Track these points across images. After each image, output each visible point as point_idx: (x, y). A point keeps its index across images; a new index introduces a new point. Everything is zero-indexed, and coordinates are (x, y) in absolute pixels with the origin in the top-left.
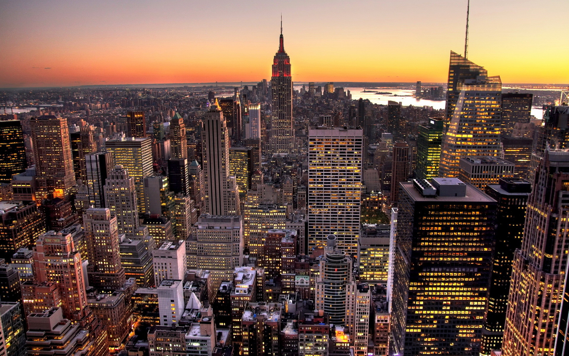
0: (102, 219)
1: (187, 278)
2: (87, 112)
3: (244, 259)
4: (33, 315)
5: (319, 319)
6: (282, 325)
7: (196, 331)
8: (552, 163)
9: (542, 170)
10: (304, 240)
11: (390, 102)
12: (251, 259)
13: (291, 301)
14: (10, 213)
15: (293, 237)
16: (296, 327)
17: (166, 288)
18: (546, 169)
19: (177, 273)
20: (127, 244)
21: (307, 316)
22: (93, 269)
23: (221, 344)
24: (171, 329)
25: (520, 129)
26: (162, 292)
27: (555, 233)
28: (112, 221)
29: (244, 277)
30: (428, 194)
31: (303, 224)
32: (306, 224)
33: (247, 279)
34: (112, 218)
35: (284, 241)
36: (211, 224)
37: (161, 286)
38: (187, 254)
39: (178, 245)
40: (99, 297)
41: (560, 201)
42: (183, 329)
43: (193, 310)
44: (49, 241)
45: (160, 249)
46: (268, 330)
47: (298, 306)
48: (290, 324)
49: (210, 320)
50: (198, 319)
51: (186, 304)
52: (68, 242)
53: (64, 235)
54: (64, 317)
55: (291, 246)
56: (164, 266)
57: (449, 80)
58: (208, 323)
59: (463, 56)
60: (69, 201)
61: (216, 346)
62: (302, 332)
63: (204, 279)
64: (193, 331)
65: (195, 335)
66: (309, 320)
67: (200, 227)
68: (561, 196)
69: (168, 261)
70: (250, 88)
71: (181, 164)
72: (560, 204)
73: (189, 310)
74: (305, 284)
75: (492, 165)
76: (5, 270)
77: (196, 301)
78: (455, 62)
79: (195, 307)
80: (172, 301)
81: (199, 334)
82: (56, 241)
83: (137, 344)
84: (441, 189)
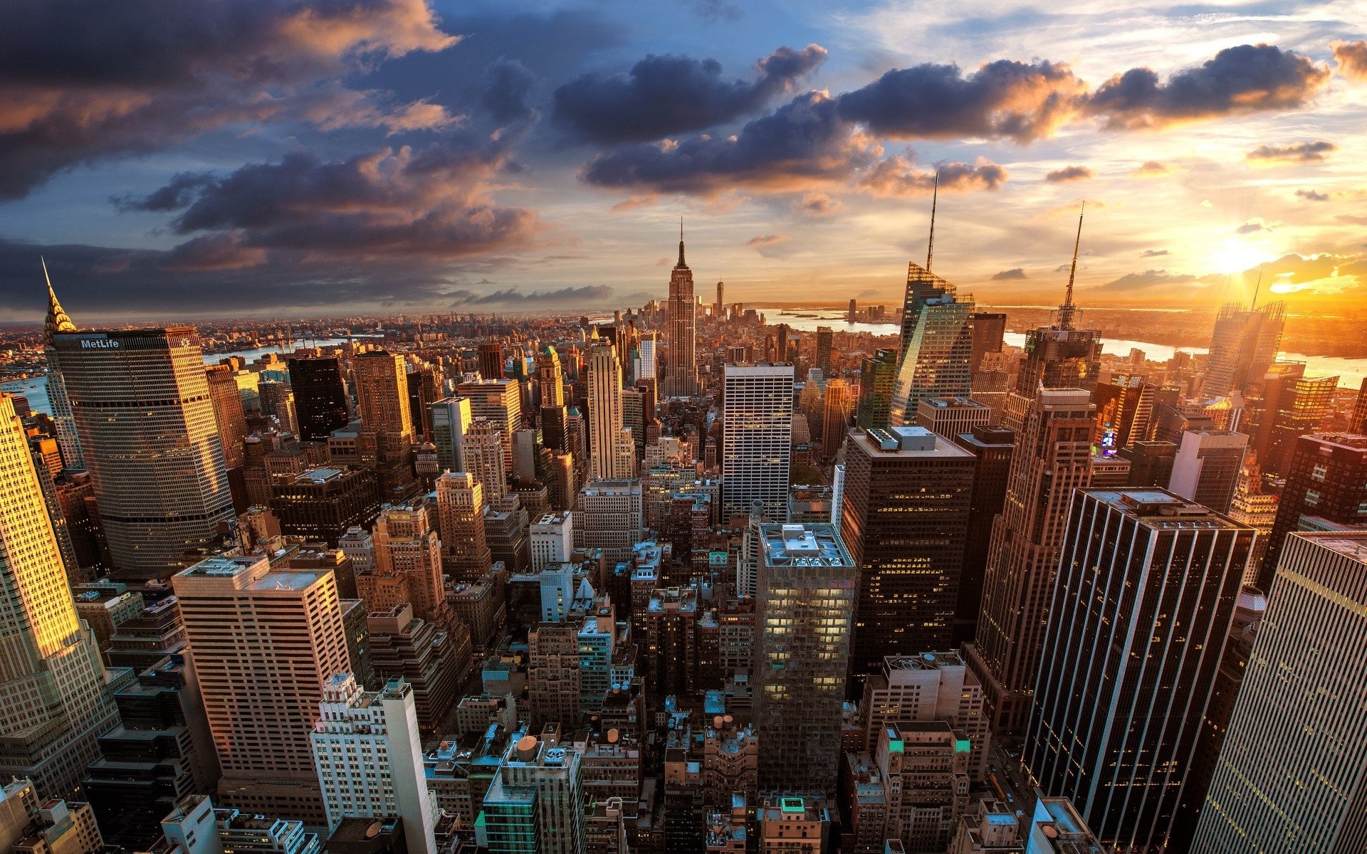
0: (463, 487)
1: (574, 559)
2: (418, 345)
3: (644, 532)
4: (374, 615)
5: (745, 607)
6: (699, 615)
7: (591, 627)
8: (1047, 407)
9: (1034, 416)
10: (718, 508)
11: (819, 328)
12: (652, 532)
13: (706, 585)
14: (332, 482)
15: (706, 503)
16: (715, 617)
17: (551, 573)
18: (1038, 414)
19: (562, 554)
20: (493, 518)
21: (729, 603)
22: (448, 551)
23: (623, 643)
24: (558, 625)
25: (991, 360)
26: (546, 579)
27: (1048, 493)
28: (475, 490)
29: (648, 556)
30: (888, 448)
31: (717, 487)
32: (721, 486)
33: (651, 558)
34: (474, 486)
35: (695, 509)
36: (604, 490)
37: (545, 571)
38: (574, 528)
39: (563, 519)
40: (458, 588)
41: (1056, 454)
42: (573, 625)
43: (585, 599)
44: (395, 517)
45: (541, 523)
46: (682, 623)
47: (716, 591)
48: (707, 614)
49: (609, 612)
50: (592, 611)
51: (575, 593)
52: (421, 518)
53: (415, 510)
54: (415, 616)
55: (704, 515)
56: (545, 544)
57: (907, 300)
58: (608, 616)
59: (925, 268)
60: (408, 464)
61: (616, 645)
62: (724, 624)
63: (596, 560)
64: (587, 627)
65: (591, 632)
66: (733, 608)
67: (588, 493)
68: (1057, 448)
69: (550, 538)
70: (635, 312)
71: (558, 413)
72: (1056, 458)
73: (579, 600)
74: (722, 562)
75: (962, 409)
76: (335, 557)
77: (587, 589)
78: (915, 277)
79: (587, 596)
80: (559, 589)
81: (595, 631)
82: (404, 517)
83: (511, 647)
84: (903, 441)
